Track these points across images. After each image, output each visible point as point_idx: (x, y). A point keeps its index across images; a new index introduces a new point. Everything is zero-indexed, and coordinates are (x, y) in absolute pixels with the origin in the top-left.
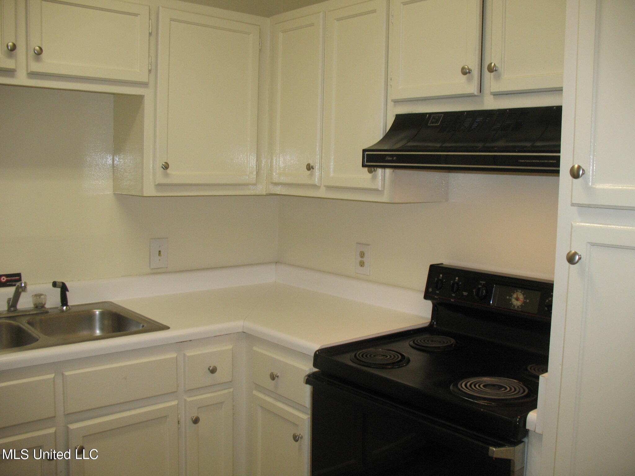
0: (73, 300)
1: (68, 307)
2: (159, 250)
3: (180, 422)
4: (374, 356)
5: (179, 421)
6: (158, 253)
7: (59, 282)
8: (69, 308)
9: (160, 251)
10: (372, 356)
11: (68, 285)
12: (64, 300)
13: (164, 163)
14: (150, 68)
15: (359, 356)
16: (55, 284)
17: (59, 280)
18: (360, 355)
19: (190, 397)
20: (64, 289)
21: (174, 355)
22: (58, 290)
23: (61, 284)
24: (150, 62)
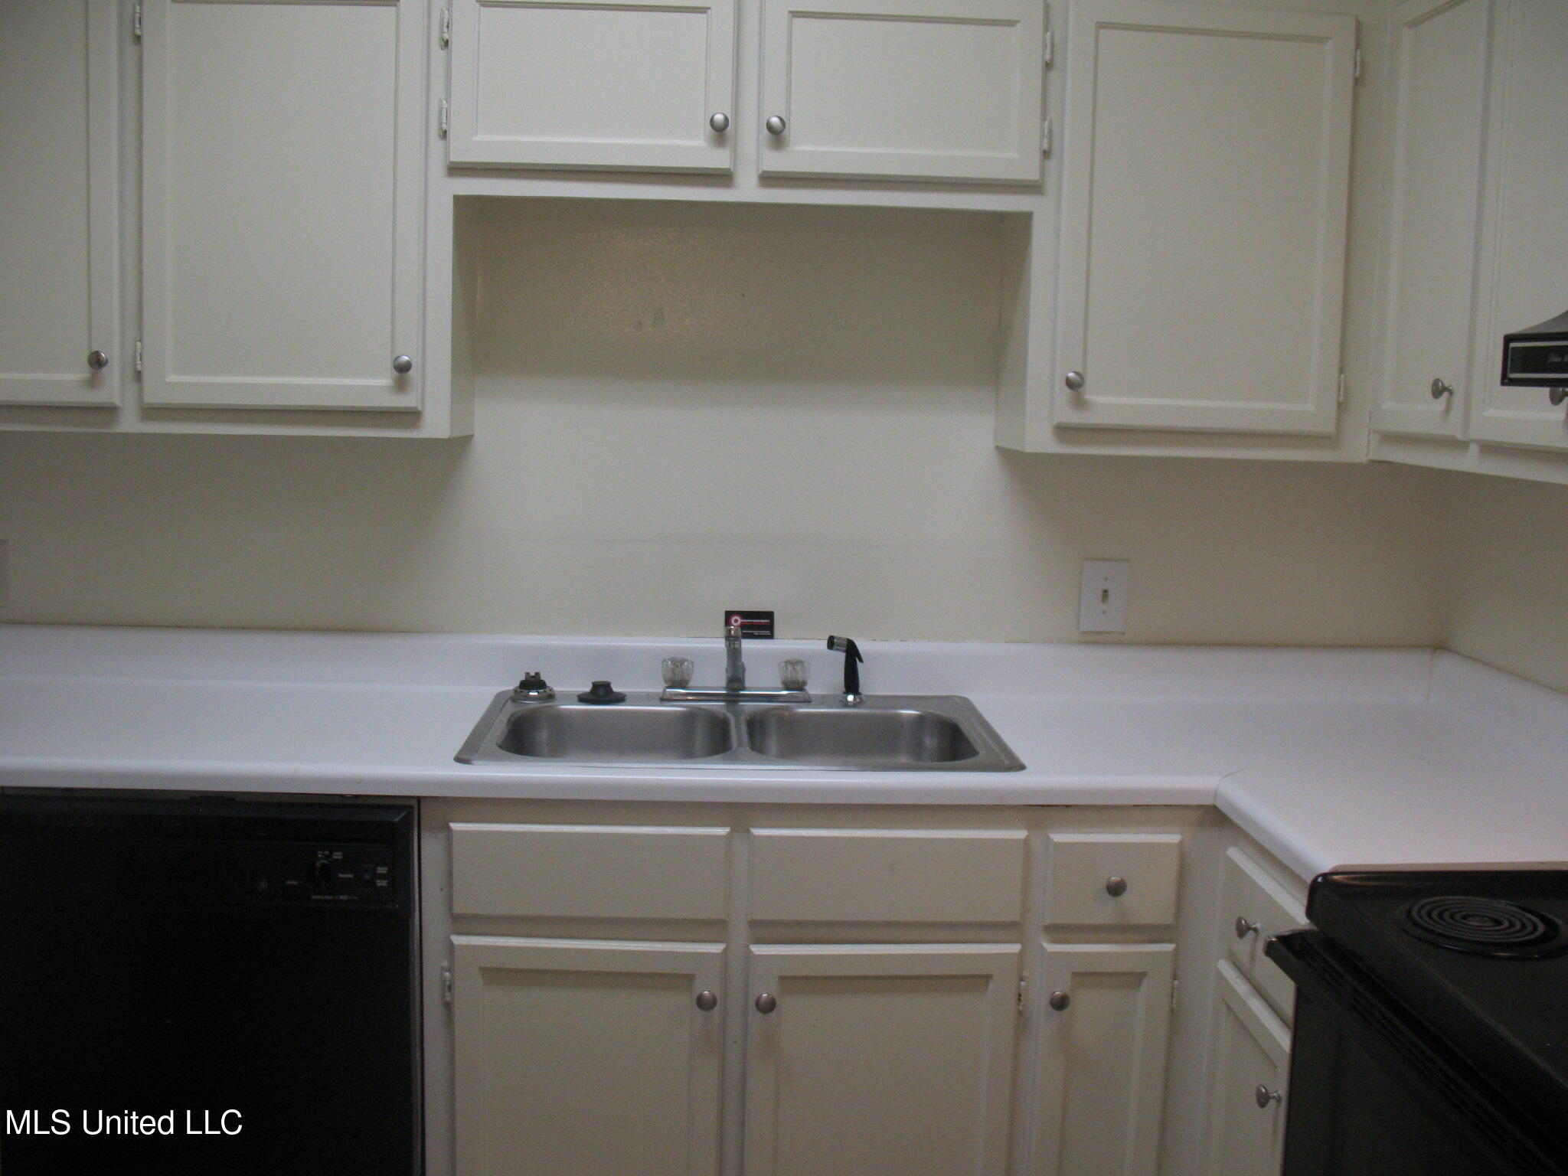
0: (871, 682)
1: (857, 697)
2: (1106, 588)
3: (1022, 998)
4: (1465, 917)
5: (1020, 995)
6: (1100, 594)
7: (839, 638)
8: (861, 699)
9: (1105, 592)
10: (1458, 916)
11: (862, 646)
12: (852, 682)
13: (1071, 375)
14: (1045, 147)
15: (1419, 912)
16: (831, 643)
17: (842, 633)
18: (1424, 912)
19: (1054, 942)
20: (852, 654)
21: (1021, 834)
22: (840, 657)
23: (846, 642)
24: (1046, 131)
